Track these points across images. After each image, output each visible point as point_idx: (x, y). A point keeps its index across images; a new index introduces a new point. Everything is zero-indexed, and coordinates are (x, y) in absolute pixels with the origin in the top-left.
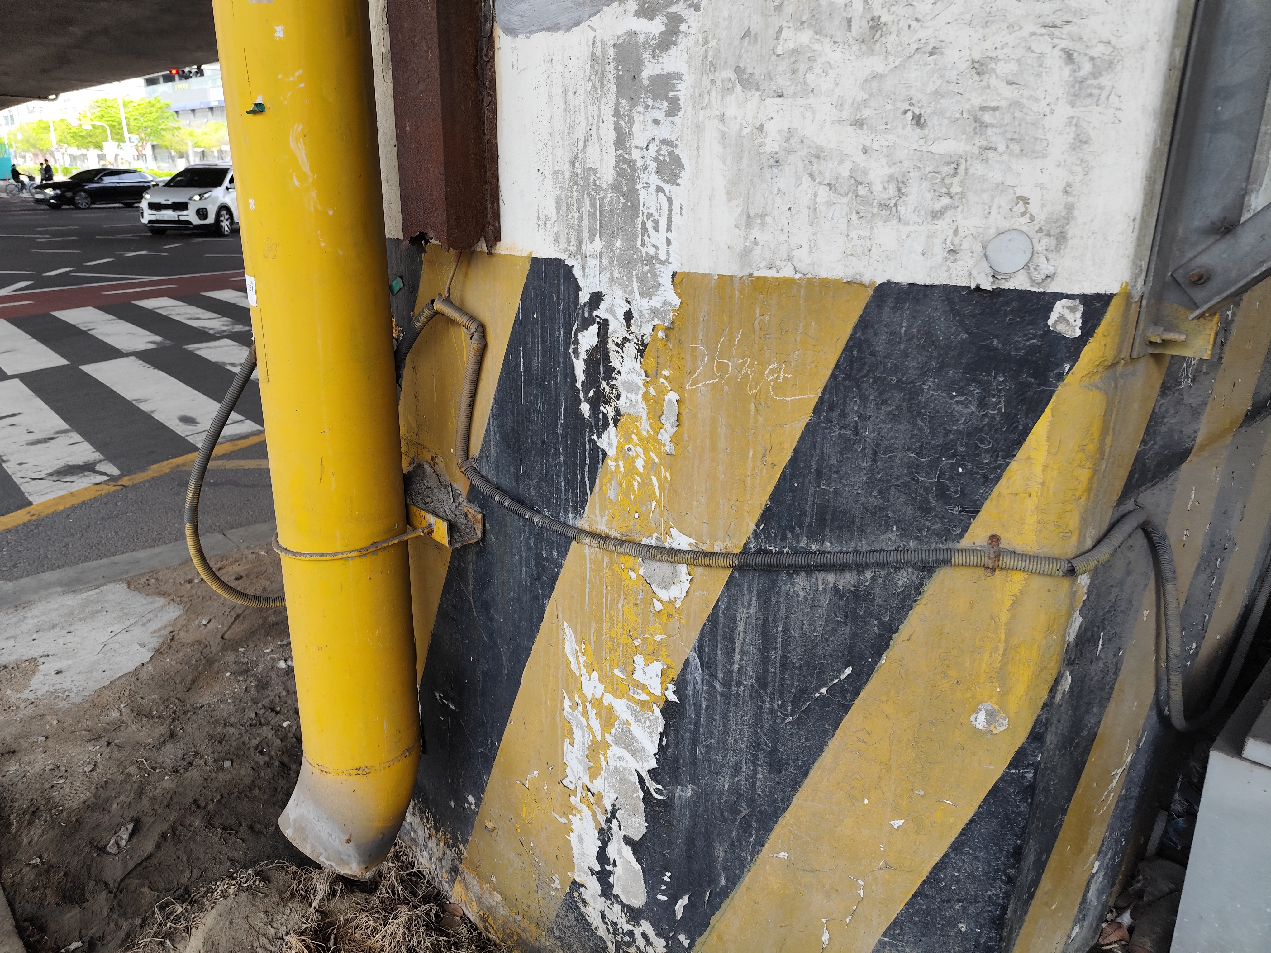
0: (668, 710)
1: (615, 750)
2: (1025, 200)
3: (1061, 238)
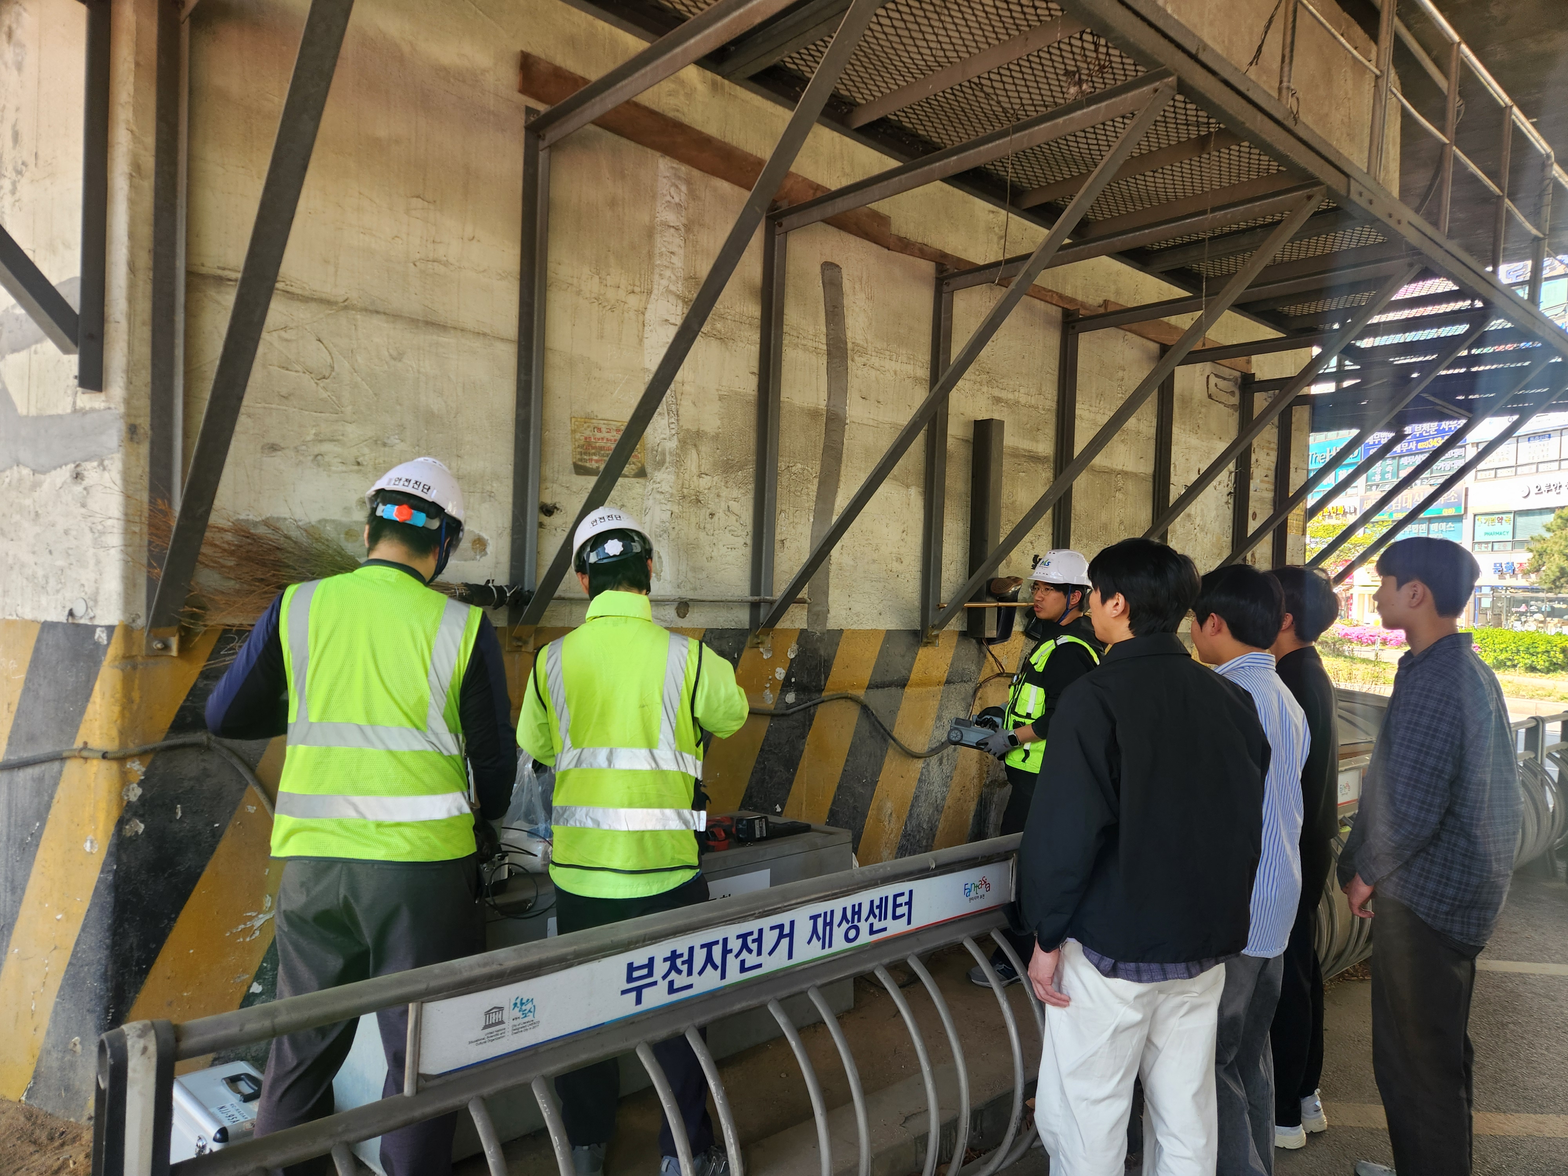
2: (83, 585)
3: (96, 601)
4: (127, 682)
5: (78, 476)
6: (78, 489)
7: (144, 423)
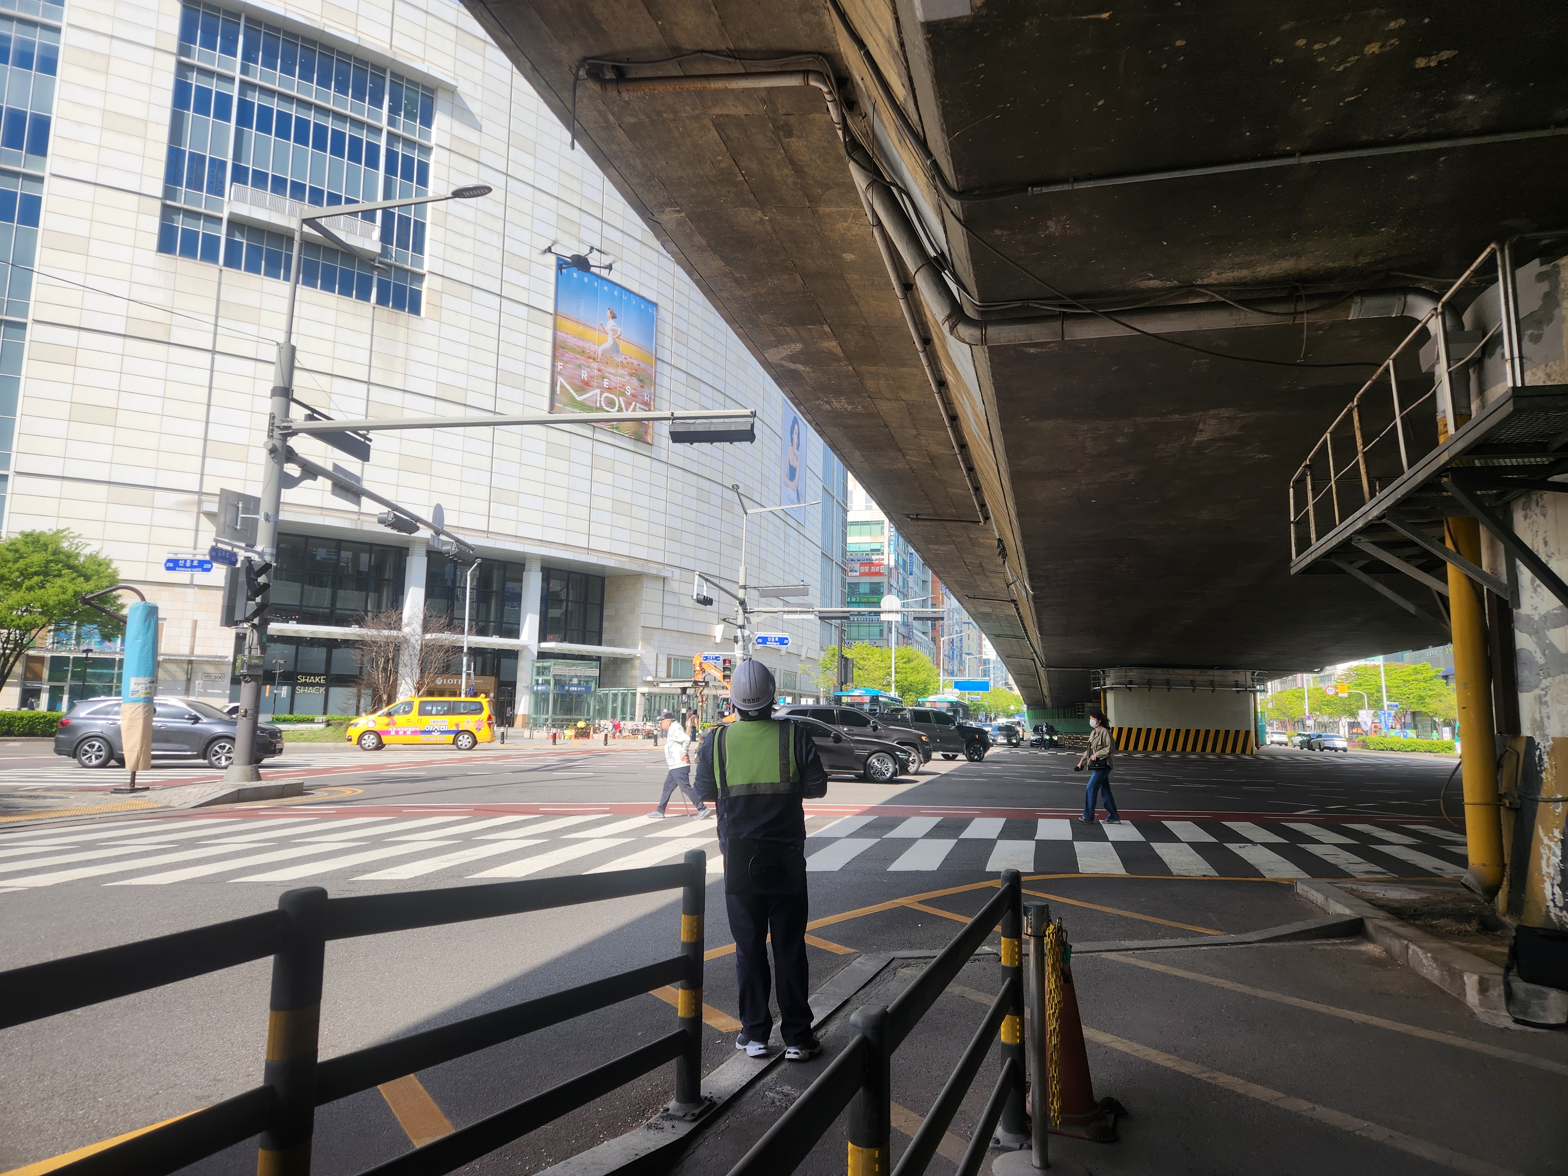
0: (1562, 841)
1: (1553, 858)
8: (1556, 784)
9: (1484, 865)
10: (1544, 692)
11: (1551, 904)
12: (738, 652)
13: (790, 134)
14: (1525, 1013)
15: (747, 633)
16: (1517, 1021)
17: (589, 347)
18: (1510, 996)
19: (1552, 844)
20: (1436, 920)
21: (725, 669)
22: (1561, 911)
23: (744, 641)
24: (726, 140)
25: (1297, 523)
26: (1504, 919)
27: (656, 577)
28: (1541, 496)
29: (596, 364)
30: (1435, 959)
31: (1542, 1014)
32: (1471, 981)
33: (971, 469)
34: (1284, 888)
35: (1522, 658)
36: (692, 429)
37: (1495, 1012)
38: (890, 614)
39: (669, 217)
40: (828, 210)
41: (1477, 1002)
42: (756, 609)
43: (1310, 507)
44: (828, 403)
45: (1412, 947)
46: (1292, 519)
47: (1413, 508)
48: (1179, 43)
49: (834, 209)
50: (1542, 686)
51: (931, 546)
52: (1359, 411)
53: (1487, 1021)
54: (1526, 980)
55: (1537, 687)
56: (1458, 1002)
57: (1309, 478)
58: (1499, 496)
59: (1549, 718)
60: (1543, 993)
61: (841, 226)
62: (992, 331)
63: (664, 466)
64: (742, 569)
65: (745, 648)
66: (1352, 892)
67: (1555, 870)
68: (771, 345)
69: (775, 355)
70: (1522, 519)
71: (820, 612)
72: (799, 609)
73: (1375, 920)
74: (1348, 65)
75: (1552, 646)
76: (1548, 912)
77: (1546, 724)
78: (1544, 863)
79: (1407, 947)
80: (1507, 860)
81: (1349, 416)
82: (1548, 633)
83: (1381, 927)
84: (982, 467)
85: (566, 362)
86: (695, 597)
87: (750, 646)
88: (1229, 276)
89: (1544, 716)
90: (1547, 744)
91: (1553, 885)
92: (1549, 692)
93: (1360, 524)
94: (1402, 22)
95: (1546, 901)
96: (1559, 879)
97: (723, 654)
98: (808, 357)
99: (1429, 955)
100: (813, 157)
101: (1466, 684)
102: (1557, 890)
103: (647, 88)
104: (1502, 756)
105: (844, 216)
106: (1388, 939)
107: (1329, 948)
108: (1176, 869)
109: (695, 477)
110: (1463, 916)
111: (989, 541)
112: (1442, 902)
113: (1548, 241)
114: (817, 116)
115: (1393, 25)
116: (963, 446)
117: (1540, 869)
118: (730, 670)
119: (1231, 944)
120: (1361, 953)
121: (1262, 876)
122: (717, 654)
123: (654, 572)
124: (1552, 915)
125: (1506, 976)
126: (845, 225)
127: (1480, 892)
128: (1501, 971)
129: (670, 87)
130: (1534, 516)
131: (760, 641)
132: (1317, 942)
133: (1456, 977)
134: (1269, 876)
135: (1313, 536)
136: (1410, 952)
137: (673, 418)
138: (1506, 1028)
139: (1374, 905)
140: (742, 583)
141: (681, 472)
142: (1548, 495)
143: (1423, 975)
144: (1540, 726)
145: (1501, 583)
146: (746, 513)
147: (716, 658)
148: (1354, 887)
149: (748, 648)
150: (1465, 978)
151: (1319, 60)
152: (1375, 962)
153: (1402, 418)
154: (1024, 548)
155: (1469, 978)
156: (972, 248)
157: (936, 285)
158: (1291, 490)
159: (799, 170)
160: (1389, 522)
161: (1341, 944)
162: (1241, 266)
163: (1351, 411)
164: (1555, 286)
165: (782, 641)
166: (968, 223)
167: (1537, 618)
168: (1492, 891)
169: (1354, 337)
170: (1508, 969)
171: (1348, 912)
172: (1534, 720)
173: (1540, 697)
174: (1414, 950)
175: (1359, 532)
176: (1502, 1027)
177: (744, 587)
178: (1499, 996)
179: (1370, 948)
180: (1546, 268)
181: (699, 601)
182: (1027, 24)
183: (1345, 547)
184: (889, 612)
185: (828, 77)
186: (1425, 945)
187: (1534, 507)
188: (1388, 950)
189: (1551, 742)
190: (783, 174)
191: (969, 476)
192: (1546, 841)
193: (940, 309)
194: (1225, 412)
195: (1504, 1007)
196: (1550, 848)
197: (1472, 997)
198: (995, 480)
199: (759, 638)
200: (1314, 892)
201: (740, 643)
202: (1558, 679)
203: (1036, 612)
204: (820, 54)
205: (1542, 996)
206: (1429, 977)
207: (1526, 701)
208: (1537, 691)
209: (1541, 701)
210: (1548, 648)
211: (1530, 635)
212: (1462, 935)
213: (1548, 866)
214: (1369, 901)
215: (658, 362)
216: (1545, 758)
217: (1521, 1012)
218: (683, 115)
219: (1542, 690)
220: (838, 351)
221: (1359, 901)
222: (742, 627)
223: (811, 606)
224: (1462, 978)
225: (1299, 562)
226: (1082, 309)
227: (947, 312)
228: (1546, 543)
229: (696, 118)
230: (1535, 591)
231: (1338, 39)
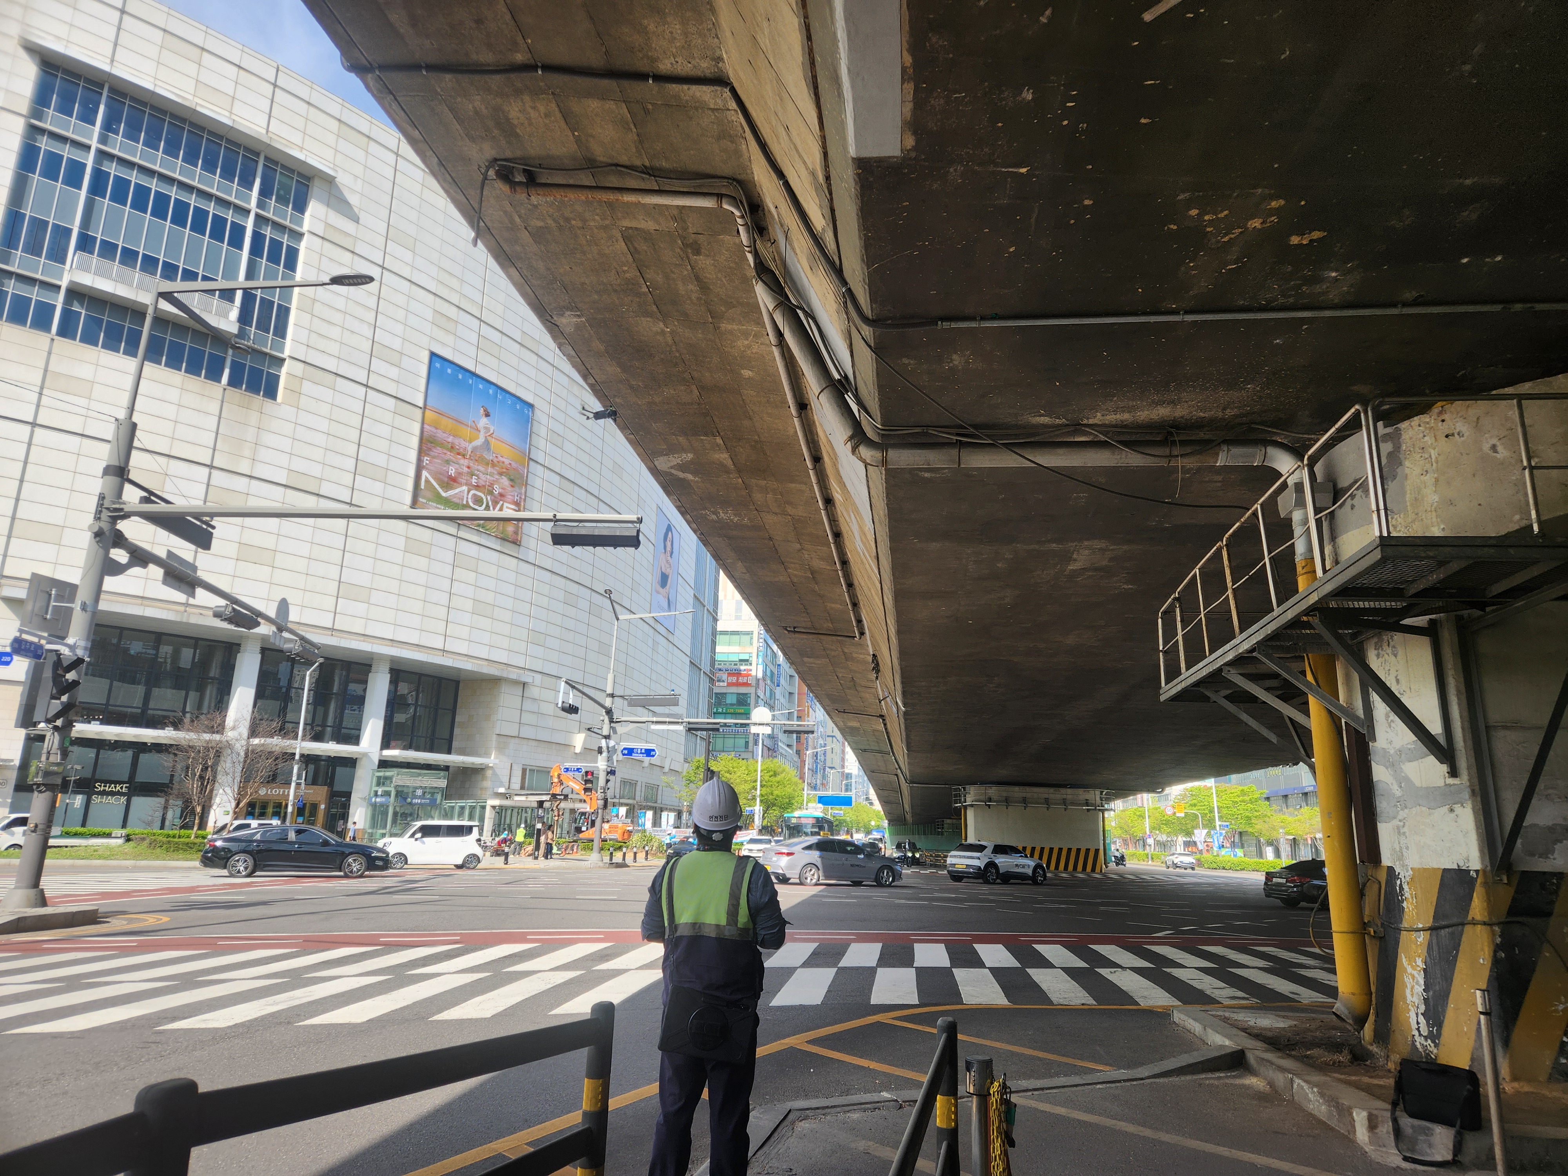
0: (1425, 970)
1: (1416, 987)
2: (1461, 854)
3: (1468, 860)
4: (1488, 894)
5: (1452, 810)
6: (1453, 815)
7: (1477, 788)
8: (1417, 914)
9: (1353, 994)
10: (1402, 824)
11: (1416, 1033)
12: (601, 764)
13: (698, 252)
14: (1413, 1151)
15: (612, 743)
16: (1406, 1159)
17: (461, 443)
18: (1398, 1132)
19: (1415, 973)
20: (1309, 1050)
21: (587, 782)
22: (1426, 1040)
23: (609, 752)
24: (634, 252)
25: (1165, 653)
26: (1370, 1048)
27: (515, 682)
28: (1392, 636)
29: (466, 461)
30: (1322, 1094)
31: (1428, 1151)
32: (1360, 1117)
33: (850, 585)
34: (1161, 1016)
35: (1379, 789)
36: (575, 532)
37: (1384, 1149)
38: (761, 727)
39: (568, 321)
40: (729, 327)
41: (1367, 1139)
42: (623, 719)
43: (1180, 637)
44: (714, 513)
45: (1297, 1081)
46: (1161, 648)
47: (1278, 643)
48: (1087, 202)
49: (736, 327)
50: (1400, 817)
51: (806, 659)
52: (1228, 551)
53: (1379, 1160)
54: (1412, 1115)
55: (1394, 818)
56: (1348, 1140)
57: (1178, 610)
58: (1354, 636)
59: (1407, 848)
60: (1429, 1129)
61: (741, 343)
62: (892, 454)
63: (531, 567)
64: (610, 677)
65: (609, 759)
66: (1225, 1020)
67: (1419, 999)
68: (661, 453)
69: (663, 463)
70: (1375, 658)
71: (689, 723)
72: (667, 720)
73: (1256, 1052)
74: (1232, 236)
75: (1407, 779)
76: (1414, 1041)
77: (1405, 854)
78: (1408, 992)
79: (1292, 1080)
80: (1373, 989)
81: (1219, 553)
82: (1403, 767)
83: (1263, 1059)
84: (863, 584)
85: (434, 457)
86: (560, 705)
87: (615, 758)
88: (1112, 418)
89: (1403, 846)
90: (1407, 874)
91: (1417, 1014)
92: (1407, 824)
93: (1230, 656)
94: (1282, 202)
95: (1412, 1030)
96: (1422, 1008)
97: (585, 766)
98: (697, 467)
99: (1315, 1090)
100: (720, 275)
101: (1330, 813)
102: (1421, 1019)
103: (559, 194)
104: (1364, 885)
105: (746, 334)
106: (1271, 1072)
107: (1216, 1082)
108: (1055, 997)
109: (564, 580)
110: (1336, 1047)
111: (861, 656)
112: (1309, 1030)
113: (1388, 406)
114: (727, 238)
115: (1274, 204)
116: (845, 563)
117: (1405, 998)
118: (591, 782)
119: (1124, 1081)
120: (1247, 1087)
121: (1137, 1004)
122: (579, 765)
123: (513, 676)
124: (1418, 1044)
125: (1393, 1112)
126: (746, 342)
127: (1350, 1021)
128: (1389, 1107)
129: (582, 196)
130: (1386, 656)
131: (626, 752)
132: (1204, 1076)
133: (1345, 1112)
134: (1143, 1004)
135: (1183, 665)
136: (1295, 1086)
137: (555, 520)
138: (1398, 1167)
139: (1250, 1034)
140: (609, 691)
141: (549, 574)
142: (1398, 637)
143: (1309, 1110)
144: (1401, 857)
145: (1358, 717)
146: (618, 619)
147: (578, 769)
148: (1227, 1014)
149: (612, 759)
150: (1354, 1114)
151: (1208, 229)
152: (1261, 1097)
153: (1270, 559)
154: (900, 665)
155: (1358, 1114)
156: (880, 374)
157: (839, 406)
158: (1160, 621)
159: (704, 286)
160: (1260, 656)
161: (1227, 1077)
162: (1123, 410)
163: (1220, 550)
164: (1397, 448)
165: (649, 753)
166: (879, 350)
167: (1392, 752)
168: (1361, 1021)
169: (1216, 482)
170: (1395, 1104)
171: (1227, 1043)
172: (1394, 850)
173: (1398, 828)
174: (1299, 1084)
175: (1229, 664)
176: (1394, 1166)
177: (612, 696)
178: (1388, 1132)
179: (1253, 1081)
180: (1389, 430)
181: (564, 709)
182: (952, 170)
183: (1215, 678)
184: (760, 724)
185: (741, 202)
186: (1307, 1078)
187: (1385, 647)
188: (1271, 1084)
189: (1411, 872)
190: (688, 289)
191: (848, 591)
192: (1409, 969)
193: (842, 430)
194: (1098, 544)
195: (1393, 1144)
196: (1413, 977)
197: (1362, 1134)
198: (876, 598)
199: (625, 749)
200: (1191, 1021)
201: (605, 754)
202: (1414, 811)
203: (906, 728)
204: (734, 180)
205: (1428, 1133)
206: (1316, 1113)
207: (1385, 831)
208: (1395, 822)
209: (1399, 831)
210: (1404, 781)
211: (1387, 768)
212: (1337, 1066)
213: (1412, 995)
214: (1244, 1030)
215: (531, 463)
216: (1405, 887)
217: (1409, 1150)
218: (592, 224)
219: (1400, 821)
220: (729, 463)
221: (1235, 1031)
222: (607, 737)
223: (681, 717)
224: (1351, 1114)
225: (1168, 690)
226: (981, 439)
227: (850, 433)
228: (1398, 681)
229: (605, 228)
230: (1390, 726)
231: (1226, 212)
